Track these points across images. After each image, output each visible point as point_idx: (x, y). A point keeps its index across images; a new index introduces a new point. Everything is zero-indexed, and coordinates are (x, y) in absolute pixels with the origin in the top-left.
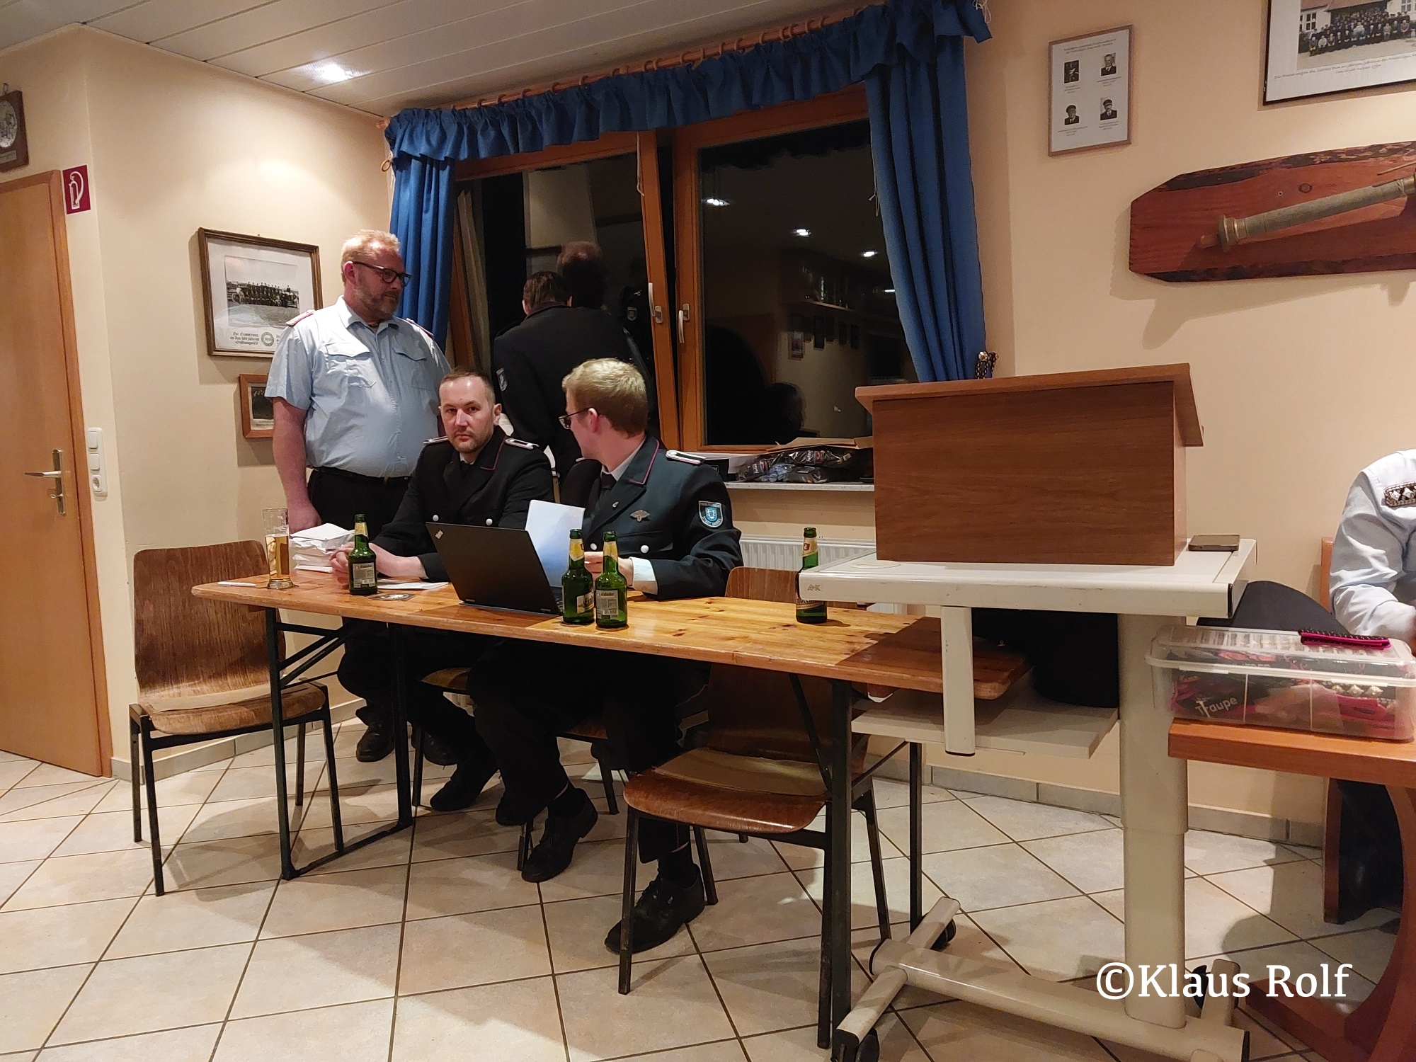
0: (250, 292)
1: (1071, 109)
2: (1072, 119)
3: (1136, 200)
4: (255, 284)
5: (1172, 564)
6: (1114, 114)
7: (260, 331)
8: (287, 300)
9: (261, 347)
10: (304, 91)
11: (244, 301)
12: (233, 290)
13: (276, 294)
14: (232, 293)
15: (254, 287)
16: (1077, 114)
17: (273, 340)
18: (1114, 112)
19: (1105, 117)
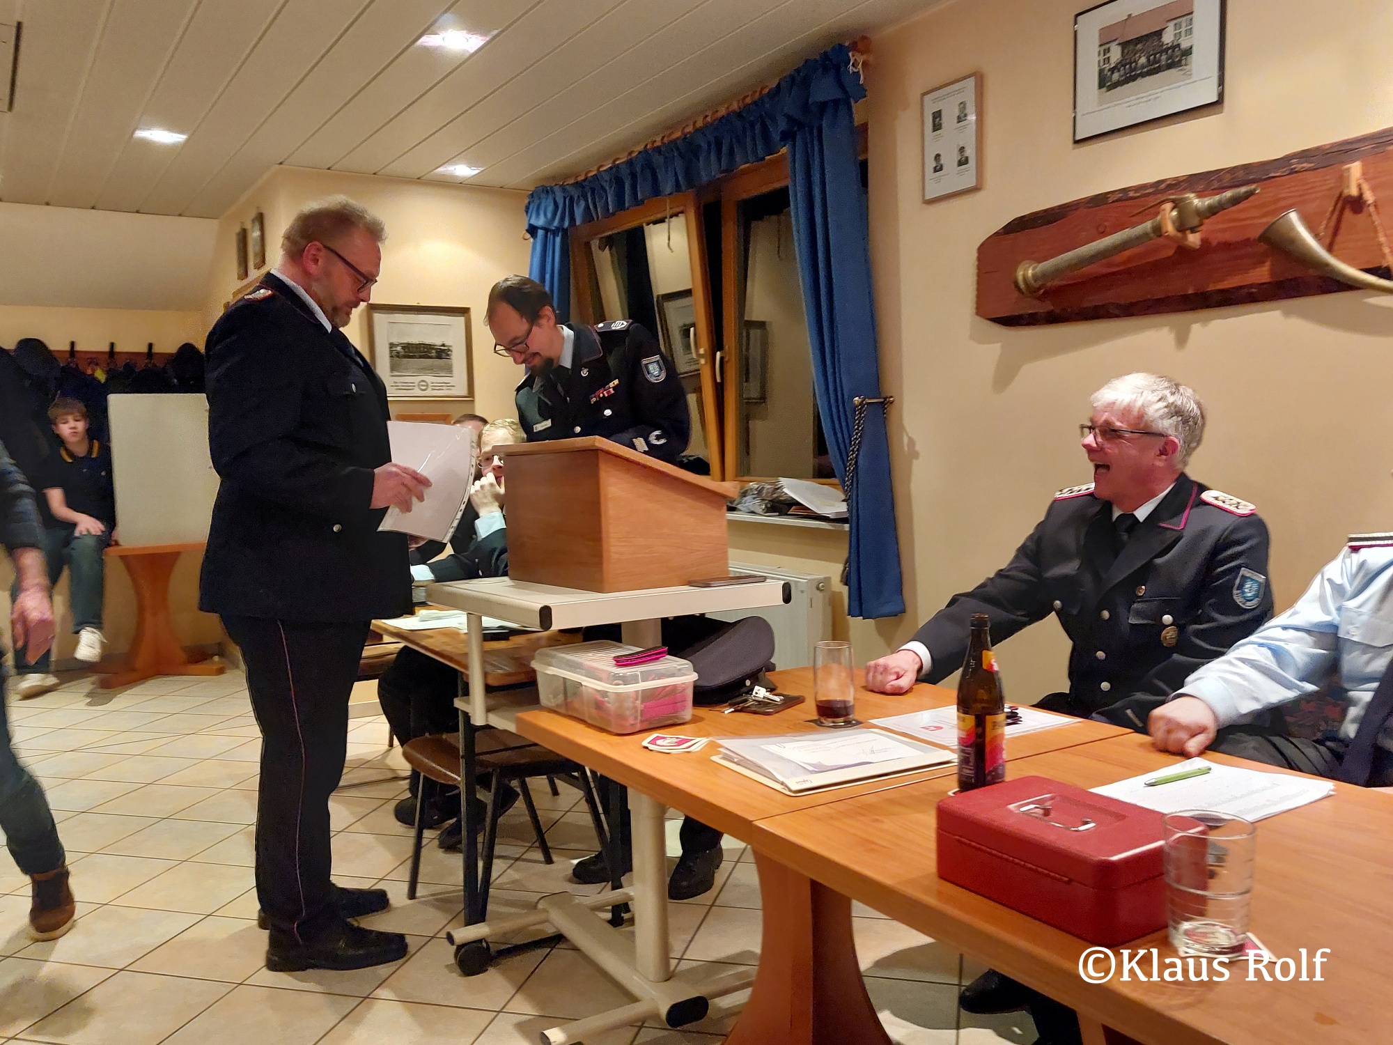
0: (409, 349)
1: (937, 157)
2: (938, 167)
4: (414, 342)
6: (966, 161)
7: (416, 380)
8: (442, 353)
9: (417, 392)
10: (461, 183)
11: (404, 356)
12: (395, 348)
13: (432, 349)
14: (393, 351)
15: (412, 345)
16: (942, 162)
17: (427, 386)
18: (967, 158)
19: (960, 163)
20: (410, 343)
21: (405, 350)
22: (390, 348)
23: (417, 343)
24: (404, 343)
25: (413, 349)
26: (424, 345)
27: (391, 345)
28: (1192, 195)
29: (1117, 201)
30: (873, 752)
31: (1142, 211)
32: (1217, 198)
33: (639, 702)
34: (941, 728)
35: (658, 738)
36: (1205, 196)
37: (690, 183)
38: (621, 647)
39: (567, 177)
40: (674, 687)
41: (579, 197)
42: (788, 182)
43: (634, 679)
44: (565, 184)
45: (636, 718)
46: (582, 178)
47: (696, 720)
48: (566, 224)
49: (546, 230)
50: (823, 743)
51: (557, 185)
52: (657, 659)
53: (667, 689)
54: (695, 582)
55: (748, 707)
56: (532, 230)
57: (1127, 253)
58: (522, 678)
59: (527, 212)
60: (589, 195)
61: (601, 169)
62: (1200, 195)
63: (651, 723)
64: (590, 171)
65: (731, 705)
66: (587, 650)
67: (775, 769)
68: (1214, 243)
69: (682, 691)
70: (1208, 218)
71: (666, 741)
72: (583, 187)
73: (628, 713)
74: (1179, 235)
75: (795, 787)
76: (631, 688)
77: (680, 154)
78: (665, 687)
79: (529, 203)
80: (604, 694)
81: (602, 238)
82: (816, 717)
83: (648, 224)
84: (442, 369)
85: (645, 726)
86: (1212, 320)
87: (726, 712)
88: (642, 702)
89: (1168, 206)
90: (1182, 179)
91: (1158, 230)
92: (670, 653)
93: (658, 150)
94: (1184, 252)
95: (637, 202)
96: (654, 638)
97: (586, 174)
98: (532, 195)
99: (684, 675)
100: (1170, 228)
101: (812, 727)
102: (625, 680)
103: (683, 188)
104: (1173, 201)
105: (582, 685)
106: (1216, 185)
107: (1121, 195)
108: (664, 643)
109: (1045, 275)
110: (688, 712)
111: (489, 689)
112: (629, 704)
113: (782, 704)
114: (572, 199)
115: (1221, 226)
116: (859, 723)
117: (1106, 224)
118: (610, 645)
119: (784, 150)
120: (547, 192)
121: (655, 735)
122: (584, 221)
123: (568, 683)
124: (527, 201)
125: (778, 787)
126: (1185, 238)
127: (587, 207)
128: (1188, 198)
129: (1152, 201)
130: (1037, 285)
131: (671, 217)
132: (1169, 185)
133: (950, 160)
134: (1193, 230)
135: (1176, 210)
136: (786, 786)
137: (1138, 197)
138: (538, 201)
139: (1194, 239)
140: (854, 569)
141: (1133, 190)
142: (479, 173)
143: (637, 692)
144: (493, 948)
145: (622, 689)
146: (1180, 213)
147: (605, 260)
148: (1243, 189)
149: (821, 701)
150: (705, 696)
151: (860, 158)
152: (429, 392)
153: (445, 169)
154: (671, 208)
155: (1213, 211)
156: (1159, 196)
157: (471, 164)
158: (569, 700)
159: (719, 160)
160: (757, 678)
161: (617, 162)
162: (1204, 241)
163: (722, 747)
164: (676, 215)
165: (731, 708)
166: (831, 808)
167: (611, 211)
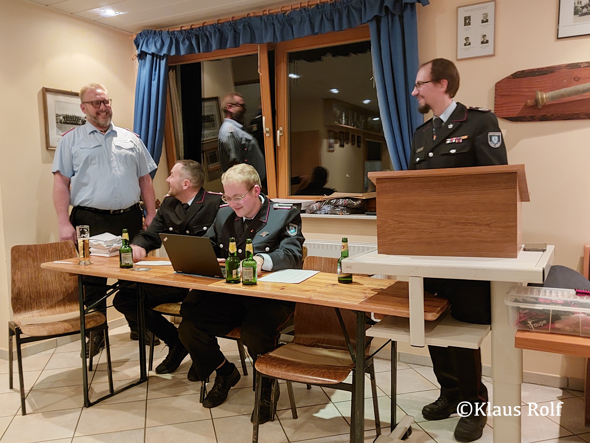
0: (67, 119)
1: (467, 39)
2: (467, 44)
3: (498, 83)
4: (70, 115)
5: (516, 257)
6: (487, 42)
11: (65, 123)
12: (58, 118)
13: (80, 120)
14: (58, 119)
15: (69, 116)
19: (483, 43)
20: (68, 114)
21: (64, 119)
22: (57, 117)
23: (72, 115)
24: (64, 115)
25: (69, 118)
26: (75, 117)
27: (57, 116)
59: (137, 44)
79: (137, 39)
98: (140, 34)
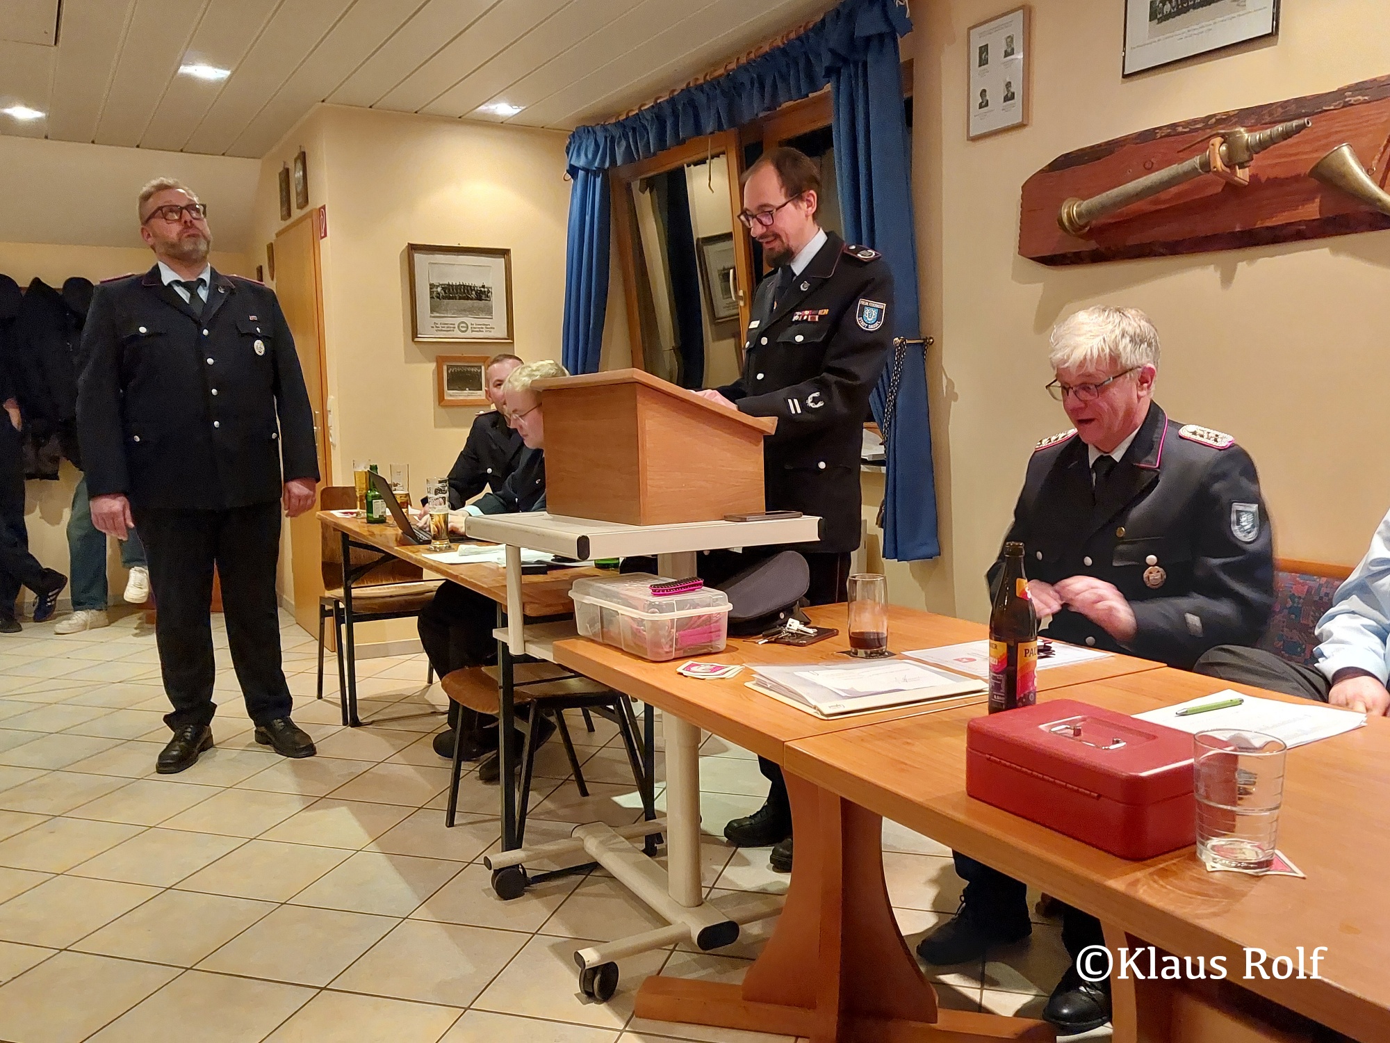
0: (449, 290)
1: (983, 93)
2: (984, 103)
4: (454, 283)
6: (1013, 96)
7: (457, 321)
8: (482, 295)
9: (457, 333)
10: (502, 123)
11: (444, 298)
12: (435, 290)
13: (472, 290)
14: (433, 292)
15: (452, 286)
16: (988, 98)
17: (467, 328)
18: (1013, 94)
19: (1006, 99)
20: (451, 283)
21: (445, 292)
22: (431, 288)
23: (458, 284)
24: (444, 285)
25: (453, 290)
26: (464, 285)
27: (432, 286)
28: (1242, 130)
29: (1165, 136)
30: (905, 680)
31: (1189, 147)
32: (1268, 132)
33: (674, 630)
34: (975, 660)
35: (693, 665)
36: (1256, 131)
37: (732, 122)
38: (657, 579)
39: (609, 116)
40: (710, 616)
41: (620, 137)
42: (831, 121)
43: (670, 608)
44: (606, 123)
45: (671, 646)
46: (623, 117)
47: (729, 649)
48: (607, 165)
49: (587, 171)
50: (858, 671)
51: (598, 124)
52: (693, 590)
53: (703, 618)
54: (731, 516)
55: (782, 638)
56: (573, 171)
57: (1174, 190)
58: (560, 609)
59: (568, 153)
60: (630, 134)
61: (642, 109)
62: (1251, 129)
63: (684, 652)
64: (632, 110)
65: (765, 637)
66: (623, 580)
67: (808, 694)
68: (1263, 180)
69: (717, 622)
70: (1257, 153)
71: (701, 668)
72: (624, 127)
73: (663, 640)
74: (1228, 170)
75: (827, 711)
76: (667, 616)
77: (723, 92)
78: (699, 617)
79: (570, 143)
80: (640, 622)
81: (644, 179)
82: (849, 648)
83: (689, 166)
84: (481, 310)
85: (681, 654)
86: (1260, 257)
87: (760, 643)
88: (677, 631)
89: (1218, 140)
90: (1233, 113)
91: (1206, 166)
92: (706, 584)
93: (700, 88)
94: (1233, 188)
95: (680, 142)
96: (690, 570)
97: (627, 114)
98: (573, 135)
99: (719, 605)
100: (1219, 164)
101: (844, 658)
102: (661, 608)
103: (725, 127)
104: (1223, 136)
105: (618, 614)
106: (1268, 119)
107: (1169, 131)
108: (700, 575)
109: (1090, 213)
110: (723, 642)
111: (527, 620)
112: (664, 632)
113: (815, 636)
114: (613, 139)
115: (1269, 162)
116: (891, 654)
117: (1152, 160)
118: (645, 576)
119: (828, 87)
120: (589, 131)
121: (690, 662)
122: (624, 162)
123: (604, 611)
124: (567, 142)
125: (811, 711)
126: (1234, 173)
127: (628, 146)
128: (1240, 133)
129: (1200, 136)
130: (1082, 223)
131: (712, 158)
132: (1217, 120)
133: (996, 96)
134: (1242, 166)
135: (1225, 144)
136: (819, 710)
137: (1186, 133)
138: (579, 142)
139: (1242, 175)
140: (890, 510)
141: (1181, 126)
142: (520, 112)
143: (672, 620)
144: (530, 874)
145: (658, 617)
146: (1228, 148)
147: (645, 203)
148: (1295, 123)
149: (853, 633)
150: (740, 628)
151: (906, 96)
152: (469, 334)
153: (486, 108)
154: (711, 149)
155: (1263, 145)
156: (1208, 130)
157: (513, 103)
158: (605, 629)
159: (763, 96)
160: (792, 610)
161: (658, 101)
162: (1253, 177)
163: (755, 673)
164: (718, 156)
165: (765, 639)
166: (862, 731)
167: (652, 151)
